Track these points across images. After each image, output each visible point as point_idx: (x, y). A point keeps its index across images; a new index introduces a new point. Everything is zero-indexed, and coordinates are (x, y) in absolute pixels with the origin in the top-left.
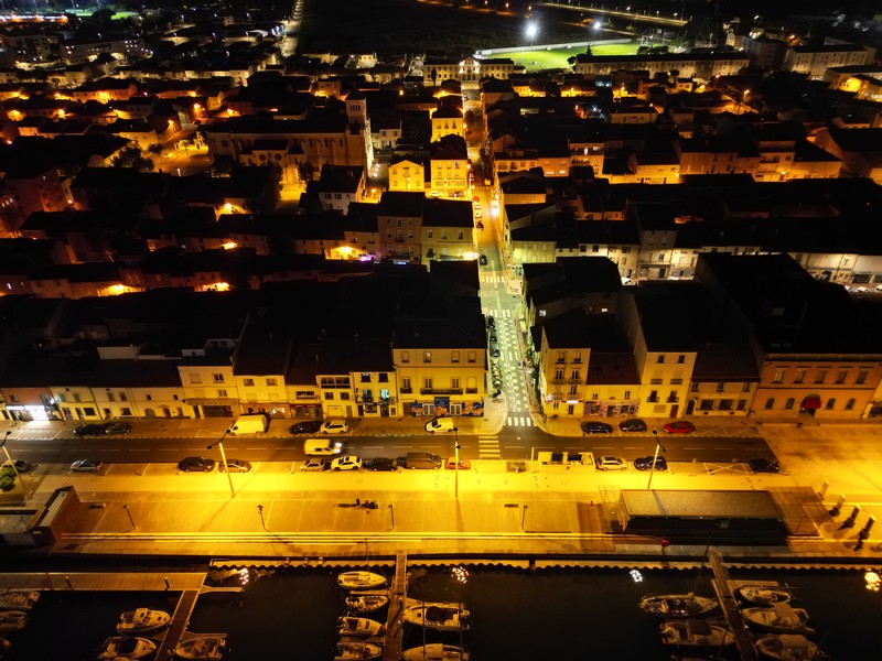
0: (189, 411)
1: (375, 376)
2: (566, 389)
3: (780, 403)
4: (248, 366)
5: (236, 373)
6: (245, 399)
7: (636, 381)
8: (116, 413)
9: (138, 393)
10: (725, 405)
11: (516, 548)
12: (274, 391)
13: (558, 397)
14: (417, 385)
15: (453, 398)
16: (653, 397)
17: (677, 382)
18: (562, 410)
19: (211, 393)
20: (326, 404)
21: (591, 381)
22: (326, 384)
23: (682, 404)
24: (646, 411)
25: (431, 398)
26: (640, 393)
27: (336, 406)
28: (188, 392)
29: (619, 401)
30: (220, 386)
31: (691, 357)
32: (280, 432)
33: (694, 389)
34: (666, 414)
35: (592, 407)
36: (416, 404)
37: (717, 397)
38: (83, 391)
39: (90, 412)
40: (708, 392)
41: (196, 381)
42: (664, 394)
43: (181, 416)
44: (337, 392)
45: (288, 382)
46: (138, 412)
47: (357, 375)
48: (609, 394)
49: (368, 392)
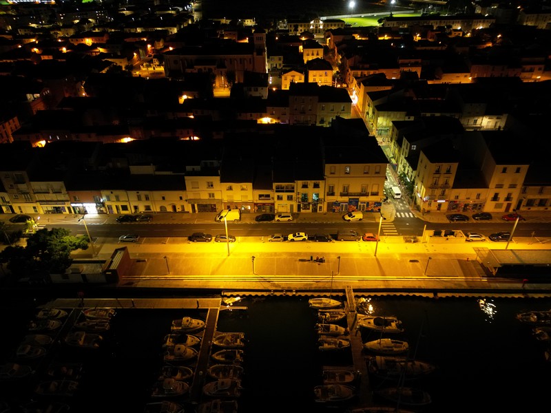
0: (188, 208)
1: (311, 183)
2: (438, 192)
4: (230, 176)
5: (222, 181)
6: (226, 199)
8: (142, 209)
9: (157, 195)
10: (542, 203)
11: (423, 286)
12: (244, 193)
13: (432, 198)
14: (338, 190)
15: (362, 199)
16: (495, 198)
17: (513, 186)
18: (434, 207)
19: (204, 196)
20: (277, 204)
21: (456, 186)
22: (279, 190)
23: (514, 203)
24: (489, 207)
25: (346, 199)
26: (487, 194)
27: (283, 206)
28: (190, 194)
29: (472, 200)
30: (211, 190)
31: (525, 168)
32: (249, 221)
33: (524, 191)
34: (503, 210)
36: (337, 204)
37: (538, 197)
38: (121, 193)
39: (125, 208)
40: (533, 194)
41: (196, 187)
42: (502, 197)
43: (183, 211)
44: (285, 195)
45: (255, 187)
46: (156, 208)
47: (300, 183)
48: (466, 196)
49: (305, 195)
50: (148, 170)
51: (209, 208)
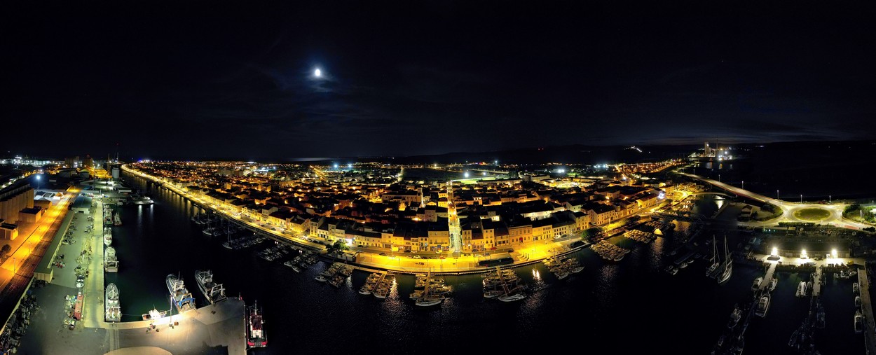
0: (381, 246)
1: (424, 238)
2: (467, 241)
3: (515, 240)
4: (396, 234)
5: (394, 236)
6: (394, 243)
7: (482, 238)
8: (366, 244)
9: (371, 239)
10: (504, 242)
12: (400, 241)
13: (466, 244)
14: (433, 242)
15: (443, 245)
16: (487, 242)
17: (491, 237)
18: (467, 248)
19: (387, 241)
20: (412, 246)
21: (473, 239)
22: (413, 241)
23: (494, 243)
24: (486, 246)
25: (436, 245)
26: (484, 240)
27: (415, 247)
28: (382, 240)
29: (480, 244)
30: (390, 239)
31: (493, 230)
32: (401, 252)
33: (495, 239)
34: (491, 247)
35: (474, 246)
36: (433, 247)
37: (502, 240)
38: (360, 237)
39: (360, 242)
40: (499, 239)
41: (384, 237)
42: (489, 242)
44: (415, 243)
45: (405, 239)
46: (370, 244)
47: (420, 238)
48: (477, 242)
49: (422, 244)
50: (370, 230)
51: (388, 246)
